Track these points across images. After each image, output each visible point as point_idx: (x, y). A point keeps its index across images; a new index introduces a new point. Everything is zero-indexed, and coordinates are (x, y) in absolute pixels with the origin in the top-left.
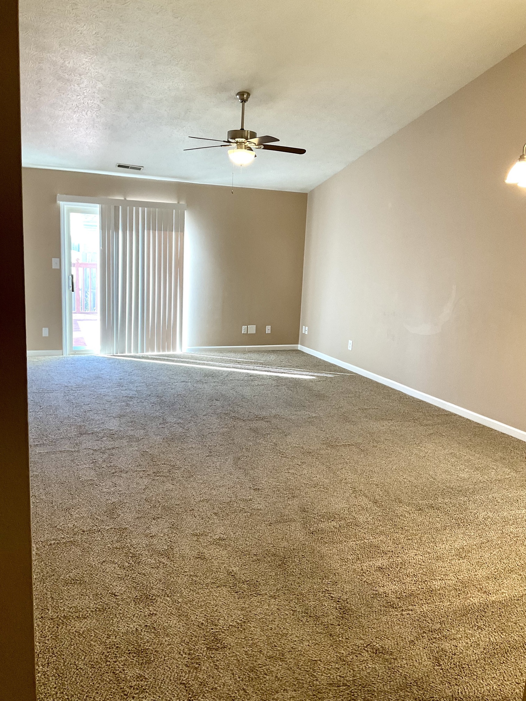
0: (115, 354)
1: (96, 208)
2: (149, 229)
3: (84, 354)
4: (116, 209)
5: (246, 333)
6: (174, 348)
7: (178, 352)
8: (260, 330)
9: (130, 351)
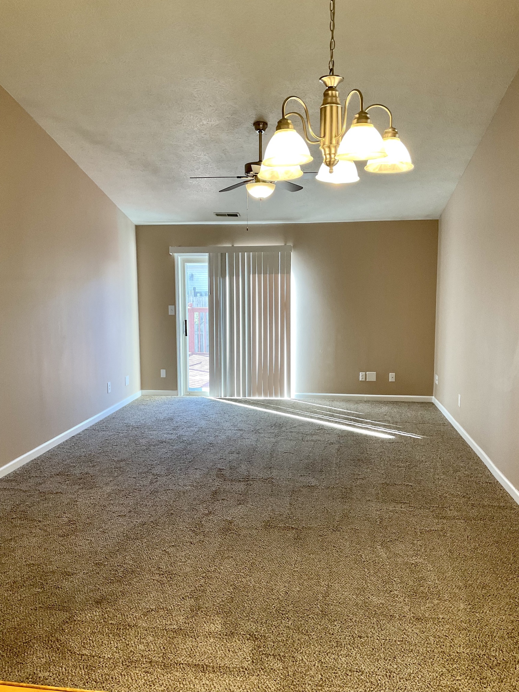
0: (223, 397)
1: (205, 256)
2: (254, 273)
3: (195, 395)
4: (223, 256)
5: (364, 380)
6: (282, 394)
7: (286, 398)
8: (382, 378)
9: (239, 395)
